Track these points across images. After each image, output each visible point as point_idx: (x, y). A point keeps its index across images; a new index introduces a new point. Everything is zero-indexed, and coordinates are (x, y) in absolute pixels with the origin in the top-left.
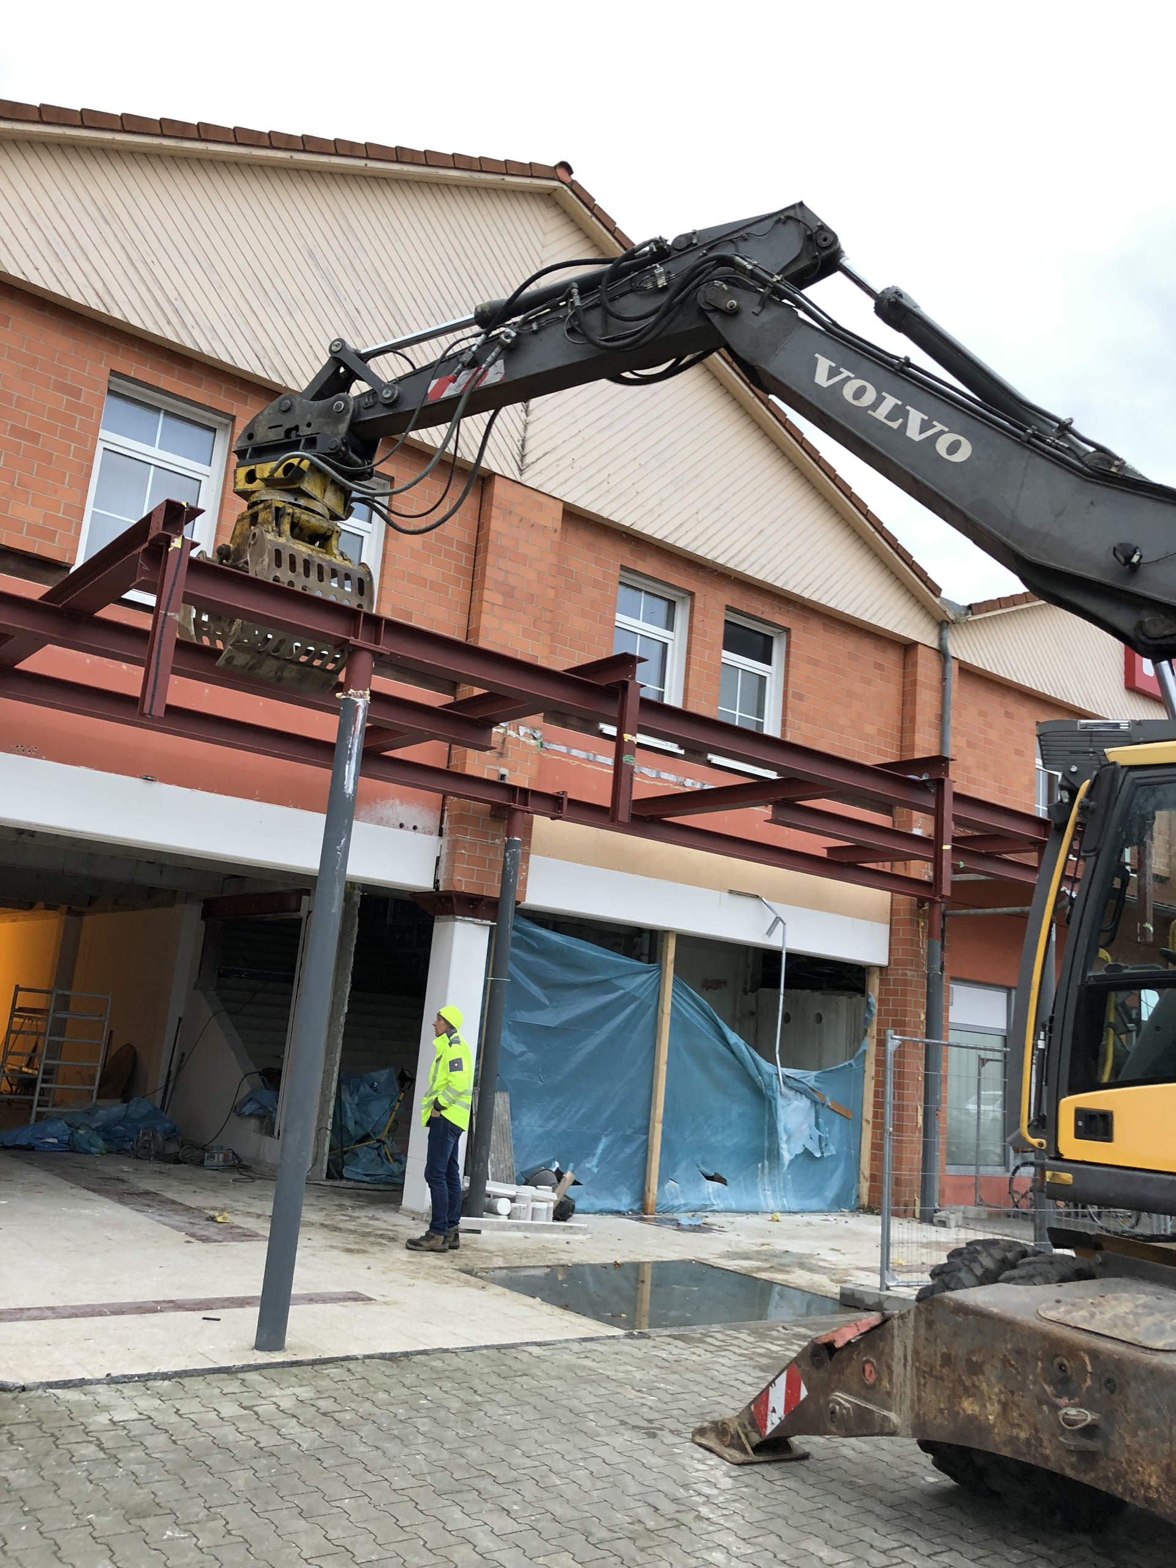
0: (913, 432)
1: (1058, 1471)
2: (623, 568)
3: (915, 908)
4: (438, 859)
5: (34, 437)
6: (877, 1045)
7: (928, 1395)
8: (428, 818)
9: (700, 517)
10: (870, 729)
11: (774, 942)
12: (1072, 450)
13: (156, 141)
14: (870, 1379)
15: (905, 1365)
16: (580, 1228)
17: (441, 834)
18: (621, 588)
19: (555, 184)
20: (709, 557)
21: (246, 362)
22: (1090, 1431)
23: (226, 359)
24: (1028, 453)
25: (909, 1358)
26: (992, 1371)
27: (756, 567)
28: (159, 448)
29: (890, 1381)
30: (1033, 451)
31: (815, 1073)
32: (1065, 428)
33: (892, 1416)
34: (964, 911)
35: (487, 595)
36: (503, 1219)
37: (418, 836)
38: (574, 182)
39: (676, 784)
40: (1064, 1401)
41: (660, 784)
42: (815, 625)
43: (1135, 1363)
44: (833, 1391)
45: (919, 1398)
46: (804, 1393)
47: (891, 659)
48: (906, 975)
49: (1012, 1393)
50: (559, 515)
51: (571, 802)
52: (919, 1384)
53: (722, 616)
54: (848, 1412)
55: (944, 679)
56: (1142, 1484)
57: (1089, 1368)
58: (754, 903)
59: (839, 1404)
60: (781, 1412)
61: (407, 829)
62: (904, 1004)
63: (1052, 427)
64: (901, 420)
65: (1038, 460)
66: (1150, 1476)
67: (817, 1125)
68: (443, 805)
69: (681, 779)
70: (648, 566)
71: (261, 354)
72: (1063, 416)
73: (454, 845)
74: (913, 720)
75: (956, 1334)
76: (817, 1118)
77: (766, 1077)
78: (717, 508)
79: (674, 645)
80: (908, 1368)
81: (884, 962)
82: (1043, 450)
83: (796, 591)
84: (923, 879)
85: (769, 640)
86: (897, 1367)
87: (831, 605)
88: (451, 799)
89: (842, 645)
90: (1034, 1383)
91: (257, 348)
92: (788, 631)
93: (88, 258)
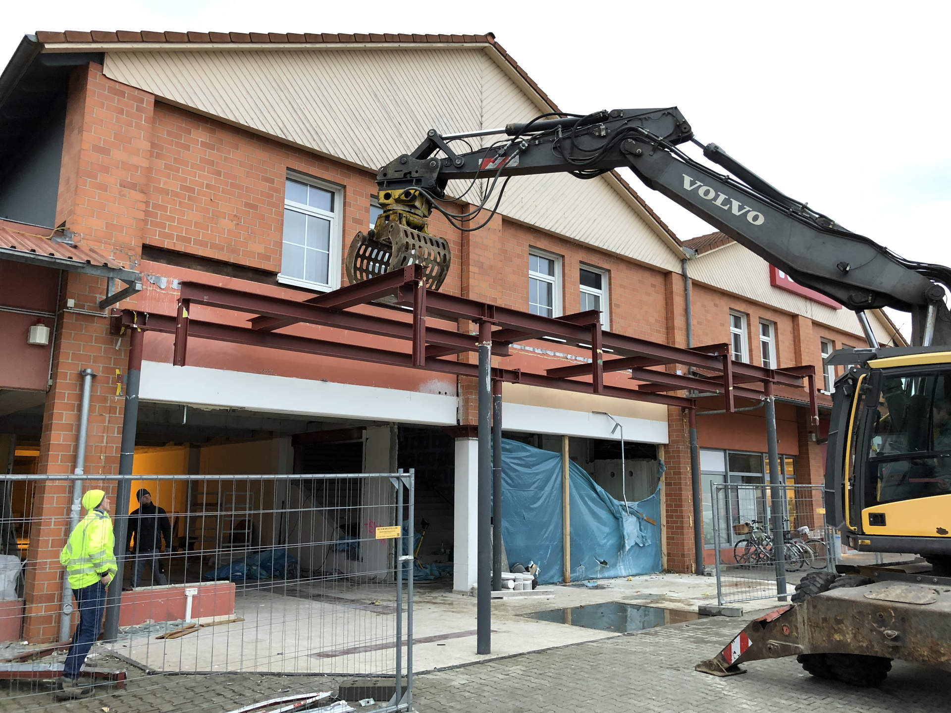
0: (735, 211)
1: (882, 656)
2: (530, 246)
3: (681, 412)
4: (457, 408)
5: (254, 207)
6: (666, 485)
7: (816, 634)
8: (450, 387)
9: (566, 215)
10: (652, 320)
11: (616, 436)
12: (811, 218)
13: (303, 46)
14: (786, 632)
15: (804, 625)
16: (551, 592)
17: (458, 396)
18: (530, 256)
19: (487, 45)
20: (572, 237)
21: (350, 157)
22: (896, 639)
23: (342, 157)
24: (791, 219)
25: (806, 622)
26: (847, 622)
27: (594, 240)
28: (309, 205)
29: (797, 632)
30: (794, 219)
31: (637, 503)
32: (805, 207)
33: (800, 646)
34: (706, 412)
35: (471, 268)
36: (512, 591)
37: (448, 397)
38: (496, 42)
39: (563, 358)
40: (883, 629)
41: (555, 359)
42: (622, 267)
43: (914, 610)
44: (768, 640)
45: (813, 637)
46: (750, 643)
47: (659, 281)
48: (679, 448)
49: (858, 629)
50: (500, 222)
51: (524, 374)
52: (811, 631)
53: (578, 266)
54: (778, 648)
55: (686, 290)
56: (921, 655)
57: (893, 615)
58: (604, 417)
59: (773, 645)
60: (738, 652)
61: (442, 394)
62: (679, 463)
63: (799, 207)
64: (728, 206)
65: (797, 223)
66: (924, 652)
67: (641, 530)
68: (457, 380)
69: (565, 355)
70: (542, 244)
71: (358, 152)
72: (804, 202)
73: (466, 401)
74: (672, 313)
75: (828, 609)
76: (640, 526)
77: (616, 507)
78: (574, 210)
79: (555, 284)
80: (806, 626)
81: (667, 442)
82: (798, 218)
83: (614, 250)
84: (683, 397)
85: (598, 277)
86: (800, 626)
87: (630, 256)
88: (461, 377)
89: (636, 276)
90: (868, 623)
91: (356, 149)
92: (609, 271)
93: (274, 110)
